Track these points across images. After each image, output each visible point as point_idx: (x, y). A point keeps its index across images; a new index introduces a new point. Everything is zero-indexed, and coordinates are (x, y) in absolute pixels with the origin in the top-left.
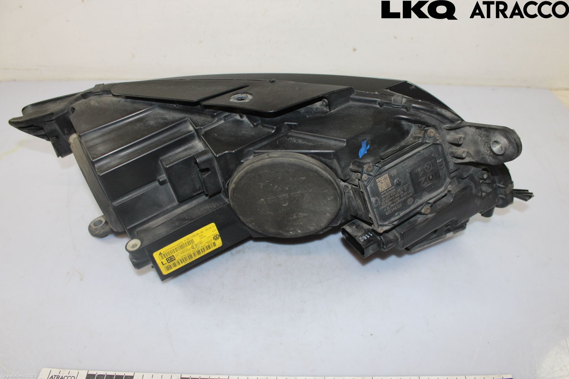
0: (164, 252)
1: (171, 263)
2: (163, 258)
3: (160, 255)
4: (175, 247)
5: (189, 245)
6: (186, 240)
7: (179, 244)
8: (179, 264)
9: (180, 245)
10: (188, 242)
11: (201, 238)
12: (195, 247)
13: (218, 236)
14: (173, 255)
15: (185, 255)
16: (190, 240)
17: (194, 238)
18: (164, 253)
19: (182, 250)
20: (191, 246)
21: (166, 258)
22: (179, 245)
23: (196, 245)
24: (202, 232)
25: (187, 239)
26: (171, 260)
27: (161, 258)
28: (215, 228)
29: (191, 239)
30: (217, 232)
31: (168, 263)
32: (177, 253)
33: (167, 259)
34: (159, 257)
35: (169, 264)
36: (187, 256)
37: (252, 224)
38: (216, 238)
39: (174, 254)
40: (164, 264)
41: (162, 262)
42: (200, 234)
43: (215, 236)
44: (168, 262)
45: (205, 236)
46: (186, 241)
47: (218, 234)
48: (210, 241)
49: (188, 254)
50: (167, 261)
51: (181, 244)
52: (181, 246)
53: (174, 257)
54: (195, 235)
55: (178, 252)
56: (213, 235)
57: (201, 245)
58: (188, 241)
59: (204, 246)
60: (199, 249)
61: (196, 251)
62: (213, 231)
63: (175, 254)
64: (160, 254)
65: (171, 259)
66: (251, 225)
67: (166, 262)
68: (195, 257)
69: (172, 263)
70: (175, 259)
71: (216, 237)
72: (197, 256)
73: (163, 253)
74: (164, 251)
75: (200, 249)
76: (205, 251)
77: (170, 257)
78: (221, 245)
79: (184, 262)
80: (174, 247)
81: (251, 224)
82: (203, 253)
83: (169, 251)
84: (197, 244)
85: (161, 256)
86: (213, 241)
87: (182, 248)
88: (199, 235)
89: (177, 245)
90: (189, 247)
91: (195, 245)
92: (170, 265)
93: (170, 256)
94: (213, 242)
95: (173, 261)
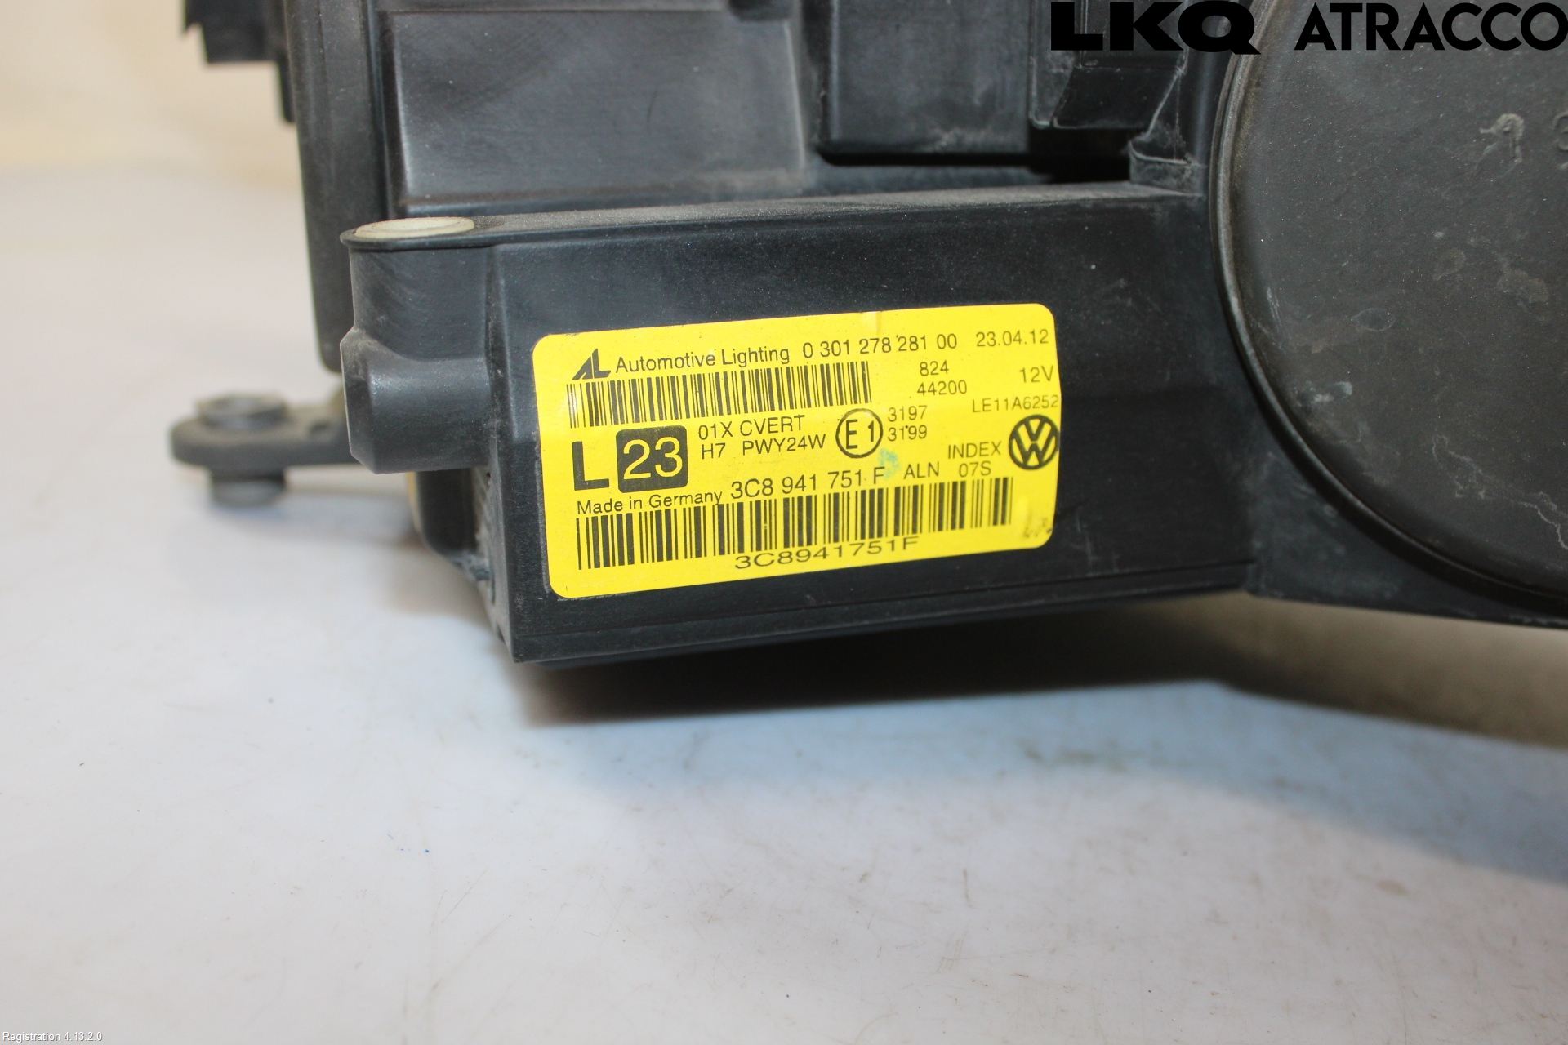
0: (621, 364)
1: (645, 495)
2: (595, 419)
3: (583, 381)
4: (719, 368)
5: (827, 401)
6: (818, 349)
7: (757, 354)
8: (698, 554)
9: (761, 366)
10: (824, 369)
11: (927, 381)
12: (862, 442)
13: (1047, 428)
14: (681, 422)
15: (768, 485)
16: (844, 359)
17: (876, 360)
18: (624, 376)
19: (760, 417)
20: (838, 411)
21: (620, 427)
22: (752, 366)
23: (876, 426)
24: (948, 341)
25: (830, 348)
26: (647, 467)
27: (580, 402)
28: (1048, 355)
29: (855, 357)
30: (1048, 397)
31: (625, 486)
32: (717, 420)
33: (622, 438)
34: (569, 388)
35: (625, 498)
36: (778, 496)
37: (1332, 391)
38: (1027, 443)
39: (691, 425)
40: (588, 477)
41: (578, 448)
42: (930, 352)
43: (1025, 422)
44: (627, 476)
45: (959, 387)
46: (817, 361)
47: (1055, 415)
48: (981, 448)
49: (788, 483)
50: (623, 461)
51: (773, 364)
52: (763, 379)
53: (683, 453)
54: (895, 345)
55: (726, 419)
56: (1017, 403)
57: (907, 451)
58: (831, 360)
59: (924, 471)
60: (881, 483)
61: (854, 489)
62: (1029, 376)
63: (701, 421)
64: (590, 368)
65: (657, 457)
66: (1327, 398)
67: (609, 470)
68: (831, 548)
69: (645, 502)
70: (681, 480)
71: (1034, 437)
72: (845, 545)
73: (613, 377)
74: (631, 357)
75: (888, 483)
76: (914, 531)
77: (651, 436)
78: (1039, 538)
79: (741, 549)
80: (710, 360)
81: (1323, 389)
82: (899, 540)
83: (665, 373)
84: (886, 425)
85: (592, 391)
86: (1003, 466)
87: (766, 403)
88: (922, 355)
89: (741, 357)
90: (821, 418)
91: (871, 419)
92: (629, 516)
93: (658, 424)
94: (994, 475)
95: (664, 493)
